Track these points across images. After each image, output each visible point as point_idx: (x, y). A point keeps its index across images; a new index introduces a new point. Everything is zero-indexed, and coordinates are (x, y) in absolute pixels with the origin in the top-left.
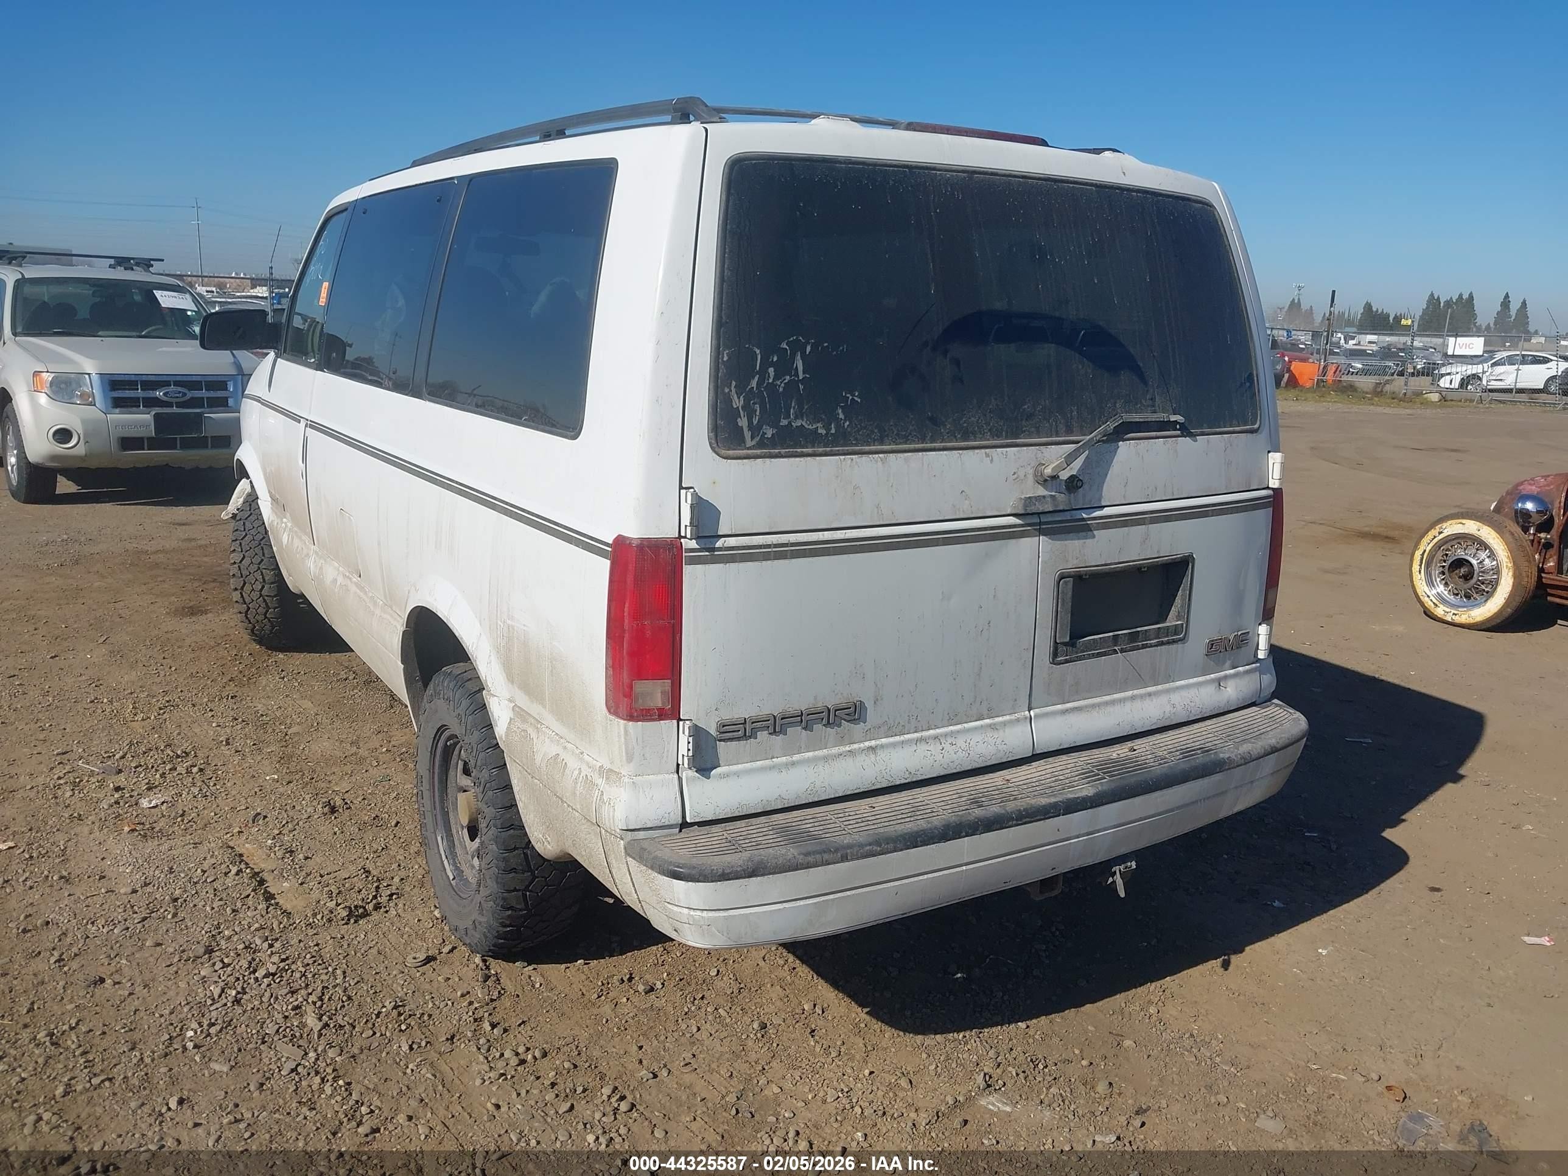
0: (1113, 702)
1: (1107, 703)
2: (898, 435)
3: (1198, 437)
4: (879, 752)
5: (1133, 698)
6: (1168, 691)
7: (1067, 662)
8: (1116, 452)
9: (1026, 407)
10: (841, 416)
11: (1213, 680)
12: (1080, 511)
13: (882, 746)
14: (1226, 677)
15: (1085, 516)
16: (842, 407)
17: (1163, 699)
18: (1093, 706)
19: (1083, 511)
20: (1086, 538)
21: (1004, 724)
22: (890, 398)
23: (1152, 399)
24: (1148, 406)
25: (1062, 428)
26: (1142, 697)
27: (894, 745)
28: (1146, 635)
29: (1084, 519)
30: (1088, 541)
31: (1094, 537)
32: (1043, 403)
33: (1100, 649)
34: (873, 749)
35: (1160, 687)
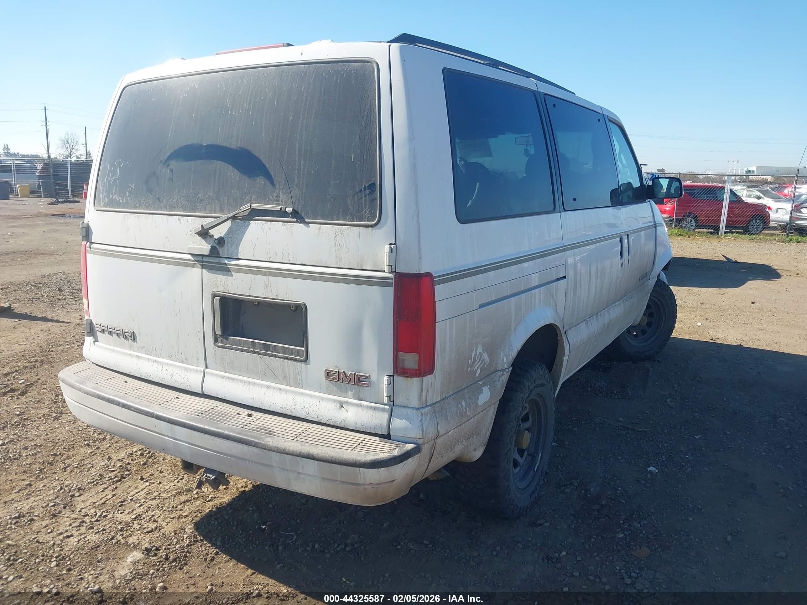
0: (254, 384)
1: (250, 383)
2: (145, 205)
3: (310, 225)
4: (140, 359)
5: (268, 387)
6: (294, 392)
7: (223, 347)
8: (248, 227)
9: (200, 195)
10: (127, 195)
11: (335, 401)
12: (225, 259)
13: (142, 358)
14: (347, 403)
15: (226, 262)
16: (128, 191)
17: (290, 397)
18: (241, 381)
19: (227, 259)
20: (227, 275)
21: (191, 370)
22: (144, 188)
23: (277, 196)
24: (274, 200)
25: (218, 208)
26: (274, 388)
27: (146, 359)
28: (275, 349)
29: (225, 264)
30: (229, 277)
31: (232, 276)
32: (209, 194)
33: (244, 347)
34: (138, 357)
35: (289, 388)
